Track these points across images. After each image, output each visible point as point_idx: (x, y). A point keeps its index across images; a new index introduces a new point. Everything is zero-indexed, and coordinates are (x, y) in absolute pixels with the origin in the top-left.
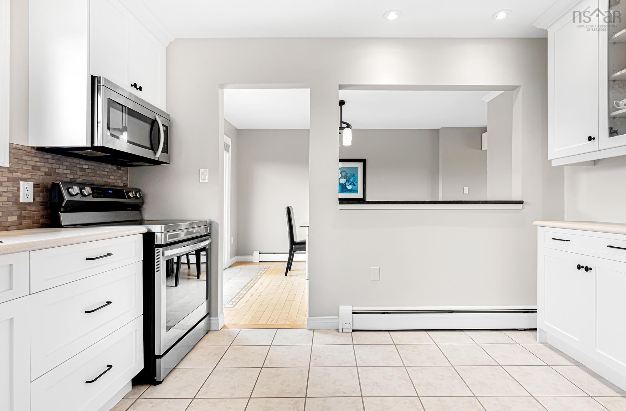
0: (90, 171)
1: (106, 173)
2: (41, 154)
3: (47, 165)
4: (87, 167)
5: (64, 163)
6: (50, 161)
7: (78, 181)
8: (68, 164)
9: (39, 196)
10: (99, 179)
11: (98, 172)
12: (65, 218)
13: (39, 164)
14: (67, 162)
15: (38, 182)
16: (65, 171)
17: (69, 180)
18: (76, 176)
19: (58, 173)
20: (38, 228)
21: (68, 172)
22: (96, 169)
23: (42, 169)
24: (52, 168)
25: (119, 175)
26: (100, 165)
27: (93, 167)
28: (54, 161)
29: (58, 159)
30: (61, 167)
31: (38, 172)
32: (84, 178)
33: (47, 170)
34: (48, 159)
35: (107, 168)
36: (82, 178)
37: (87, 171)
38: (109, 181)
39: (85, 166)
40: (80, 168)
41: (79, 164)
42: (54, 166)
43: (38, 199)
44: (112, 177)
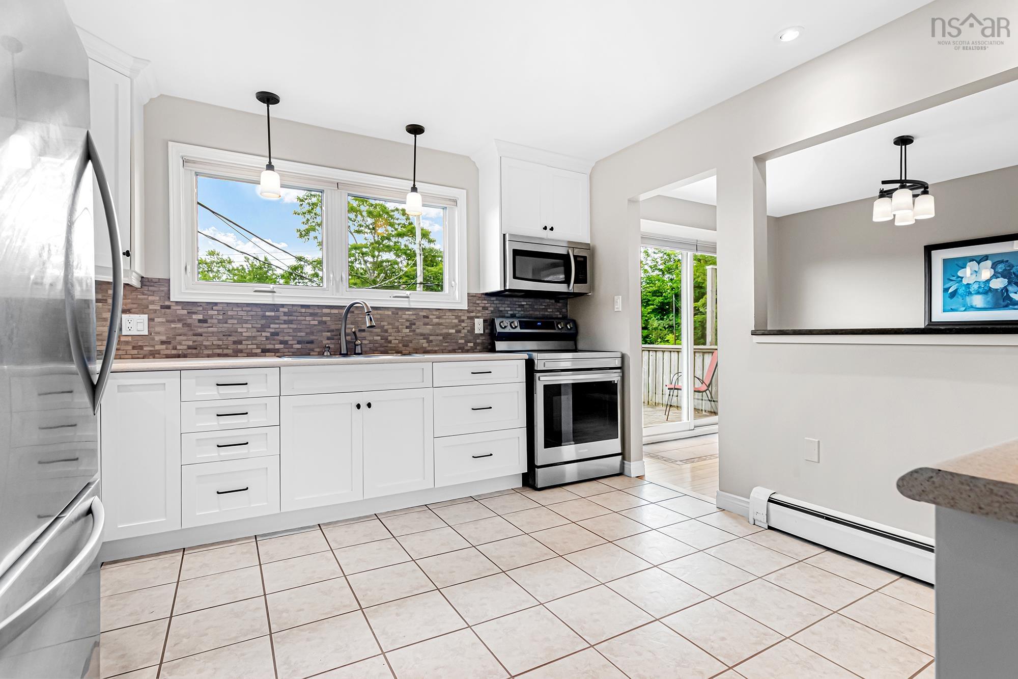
0: (528, 306)
1: (544, 307)
2: (488, 298)
3: (493, 305)
4: (525, 303)
5: (506, 302)
6: (495, 302)
7: (517, 315)
8: (509, 303)
9: (487, 329)
10: (537, 313)
11: (536, 307)
12: (500, 345)
13: (487, 305)
14: (507, 301)
15: (487, 318)
16: (507, 309)
17: (509, 315)
18: (515, 312)
19: (501, 311)
20: (487, 352)
21: (509, 309)
22: (534, 304)
23: (489, 309)
24: (497, 307)
25: (557, 307)
26: (538, 301)
27: (530, 303)
28: (497, 302)
29: (501, 300)
30: (503, 306)
31: (487, 311)
32: (522, 312)
33: (492, 309)
34: (493, 301)
35: (544, 302)
36: (520, 313)
37: (525, 306)
38: (546, 313)
39: (523, 303)
40: (519, 305)
41: (518, 302)
42: (498, 305)
43: (487, 331)
44: (549, 310)
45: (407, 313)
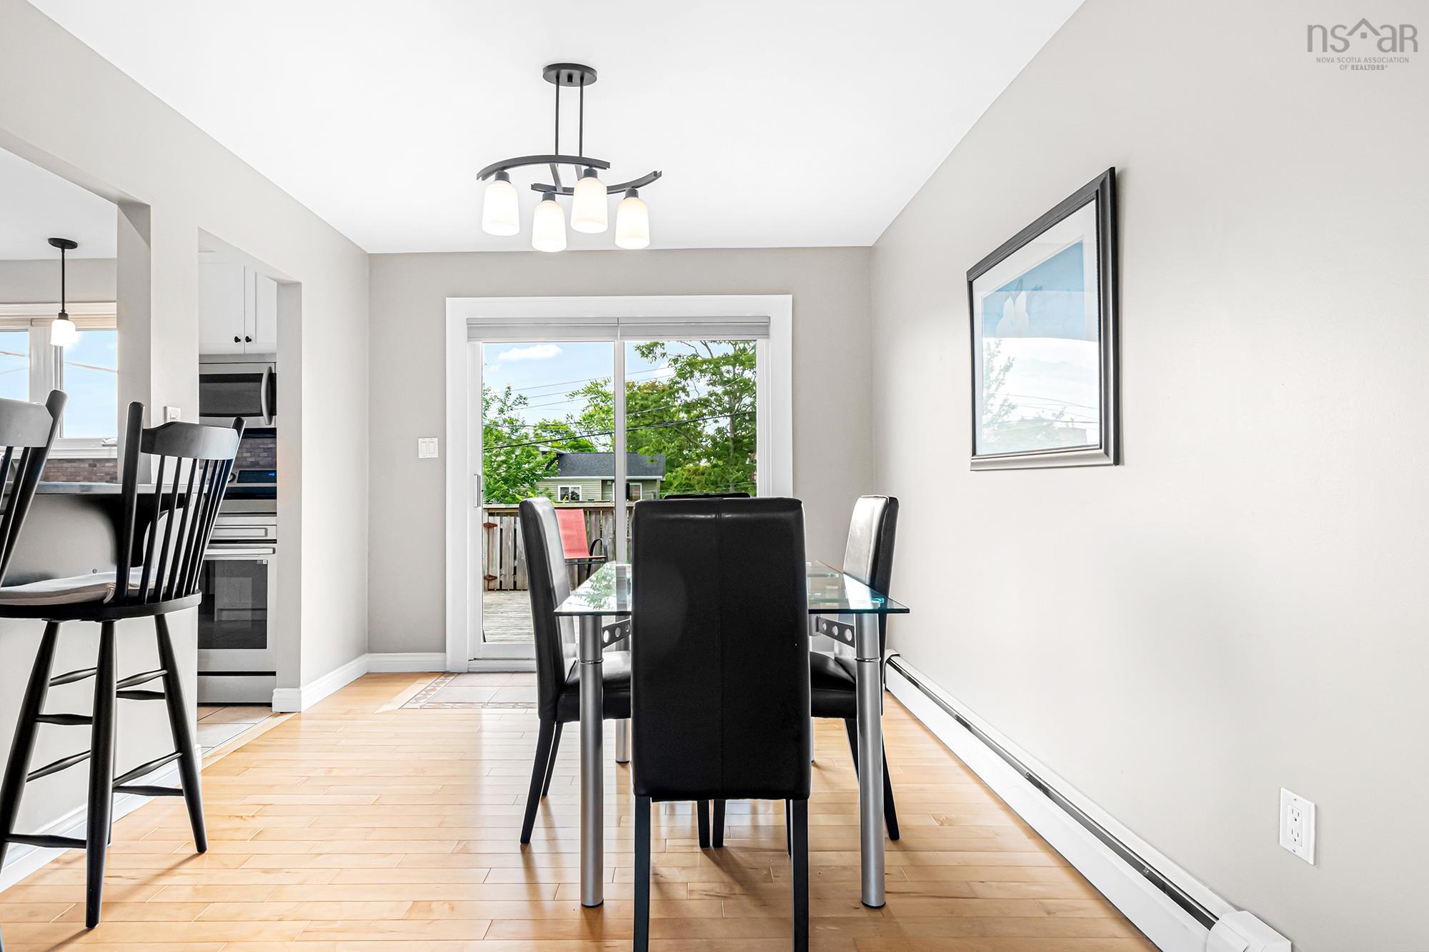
45: (107, 464)
